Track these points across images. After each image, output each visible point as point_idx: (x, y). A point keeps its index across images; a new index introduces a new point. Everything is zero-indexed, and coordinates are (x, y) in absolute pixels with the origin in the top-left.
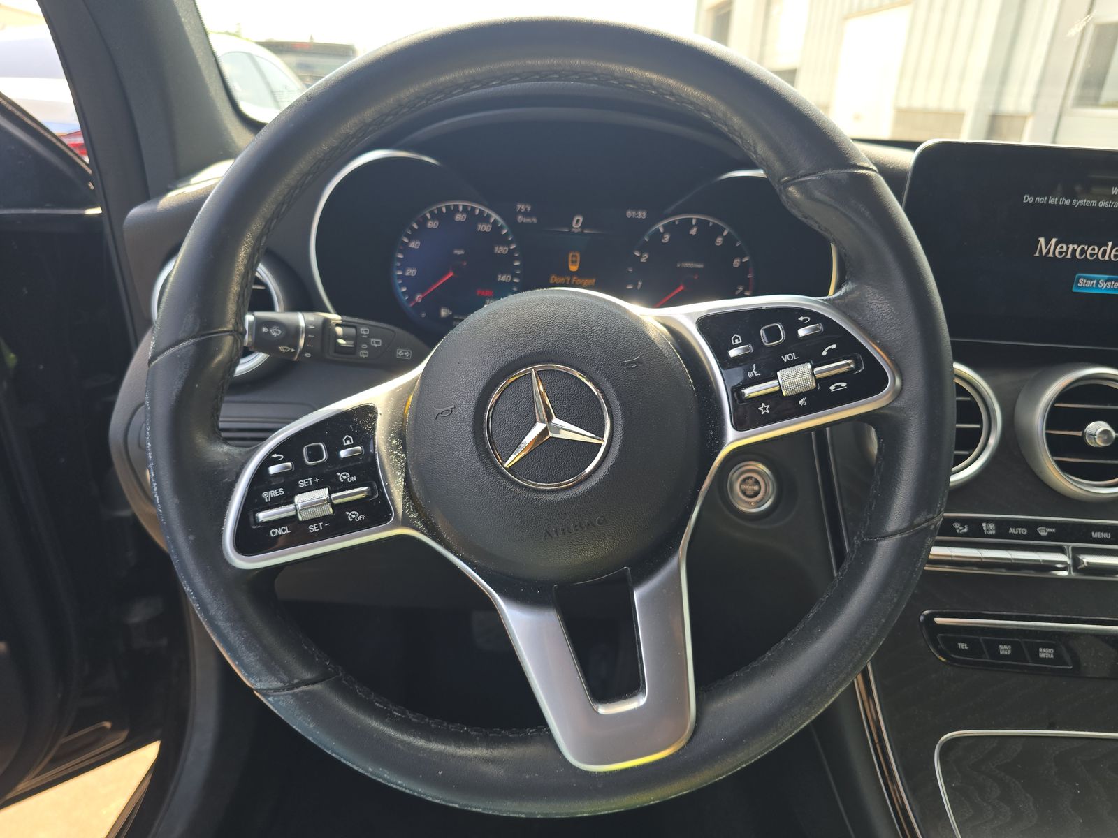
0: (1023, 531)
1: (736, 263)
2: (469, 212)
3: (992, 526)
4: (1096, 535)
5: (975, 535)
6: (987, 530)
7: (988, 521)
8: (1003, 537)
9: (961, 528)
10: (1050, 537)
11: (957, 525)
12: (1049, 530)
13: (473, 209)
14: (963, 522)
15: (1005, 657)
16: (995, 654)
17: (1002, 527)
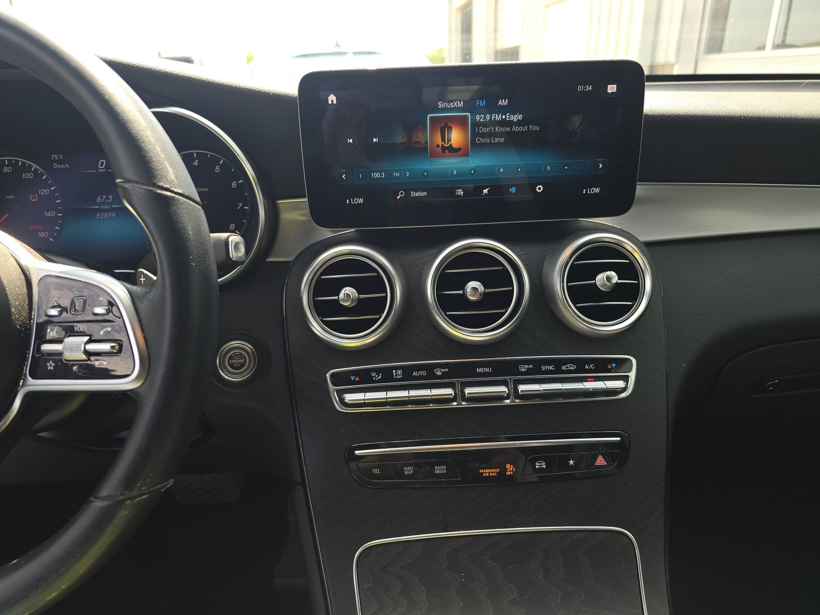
0: (424, 373)
1: (234, 185)
2: (14, 165)
3: (400, 372)
4: (479, 370)
5: (387, 380)
6: (396, 375)
7: (396, 368)
8: (409, 379)
9: (377, 376)
10: (444, 376)
11: (373, 374)
12: (443, 370)
13: (17, 162)
14: (378, 371)
15: (409, 476)
16: (400, 475)
17: (407, 371)
